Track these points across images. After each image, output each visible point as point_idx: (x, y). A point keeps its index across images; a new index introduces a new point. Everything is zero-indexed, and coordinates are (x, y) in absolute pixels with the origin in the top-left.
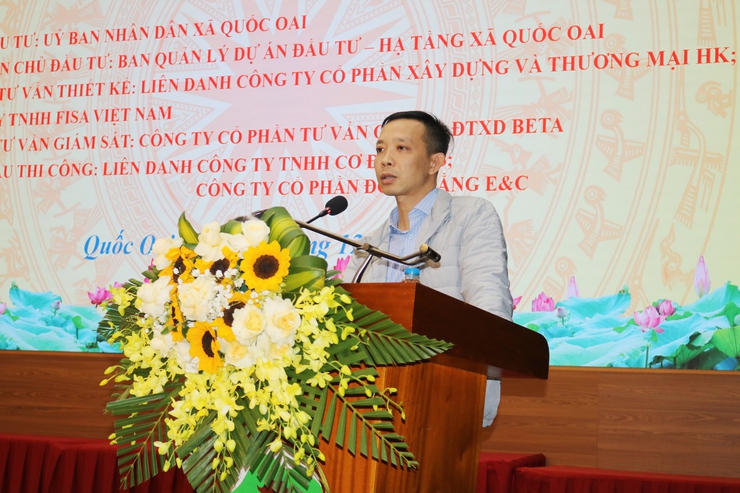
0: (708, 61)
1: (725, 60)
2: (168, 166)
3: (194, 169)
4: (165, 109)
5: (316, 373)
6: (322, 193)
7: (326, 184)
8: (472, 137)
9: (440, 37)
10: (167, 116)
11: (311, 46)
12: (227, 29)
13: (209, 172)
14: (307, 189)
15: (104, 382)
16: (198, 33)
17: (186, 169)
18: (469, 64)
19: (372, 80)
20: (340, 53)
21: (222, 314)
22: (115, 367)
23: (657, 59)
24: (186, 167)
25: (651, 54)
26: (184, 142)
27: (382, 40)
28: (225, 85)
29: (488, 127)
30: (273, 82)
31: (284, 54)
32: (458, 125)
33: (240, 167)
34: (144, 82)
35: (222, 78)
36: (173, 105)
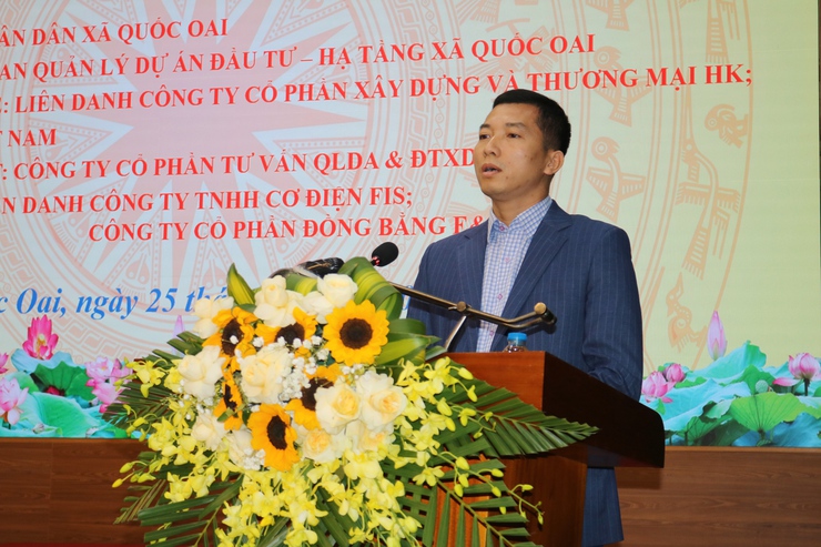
0: (719, 81)
1: (739, 80)
2: (51, 203)
3: (86, 207)
4: (47, 133)
5: (423, 468)
6: (250, 236)
7: (255, 226)
8: (436, 168)
9: (395, 47)
10: (49, 141)
11: (234, 57)
12: (125, 34)
13: (105, 211)
14: (230, 232)
15: (118, 483)
16: (89, 39)
17: (76, 207)
18: (431, 81)
19: (310, 99)
20: (270, 65)
21: (300, 395)
22: (134, 463)
23: (657, 77)
24: (75, 204)
25: (650, 71)
26: (73, 173)
27: (323, 51)
28: (125, 103)
29: (456, 157)
30: (186, 100)
31: (200, 65)
32: (419, 155)
33: (145, 205)
34: (19, 99)
35: (121, 94)
36: (58, 128)
